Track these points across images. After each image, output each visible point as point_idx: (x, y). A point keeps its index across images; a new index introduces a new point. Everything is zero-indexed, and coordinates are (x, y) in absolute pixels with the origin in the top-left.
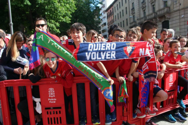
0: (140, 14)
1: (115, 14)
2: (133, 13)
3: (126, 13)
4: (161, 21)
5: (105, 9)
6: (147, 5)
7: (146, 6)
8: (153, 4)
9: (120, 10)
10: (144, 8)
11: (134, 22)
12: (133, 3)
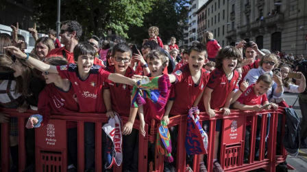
0: (241, 21)
1: (209, 18)
2: (233, 19)
3: (224, 18)
4: (270, 32)
5: (194, 10)
6: (252, 8)
7: (250, 10)
8: (260, 8)
9: (216, 13)
10: (247, 13)
11: (233, 30)
12: (233, 5)
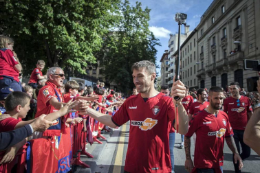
0: (209, 61)
1: (183, 59)
2: (202, 59)
3: (195, 59)
4: (233, 70)
5: (172, 53)
6: (217, 49)
7: (216, 51)
8: (224, 48)
9: (188, 55)
10: (214, 53)
11: (203, 69)
12: (202, 47)
